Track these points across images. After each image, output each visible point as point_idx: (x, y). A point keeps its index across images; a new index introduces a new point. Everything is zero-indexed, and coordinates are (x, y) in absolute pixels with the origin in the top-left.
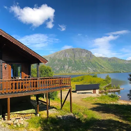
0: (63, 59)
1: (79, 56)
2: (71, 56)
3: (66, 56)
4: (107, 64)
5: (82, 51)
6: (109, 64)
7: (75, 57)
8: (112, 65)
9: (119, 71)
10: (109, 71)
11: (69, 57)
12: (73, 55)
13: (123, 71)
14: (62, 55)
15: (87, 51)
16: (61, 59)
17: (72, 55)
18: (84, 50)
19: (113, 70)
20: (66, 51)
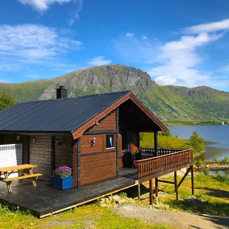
0: (85, 90)
1: (120, 84)
2: (104, 84)
3: (92, 83)
4: (186, 103)
5: (129, 71)
6: (190, 102)
7: (113, 86)
8: (197, 105)
9: (216, 120)
10: (190, 120)
11: (99, 86)
12: (107, 81)
13: (227, 120)
14: (84, 81)
15: (139, 73)
16: (82, 89)
17: (105, 81)
18: (133, 69)
19: (201, 117)
20: (94, 71)
